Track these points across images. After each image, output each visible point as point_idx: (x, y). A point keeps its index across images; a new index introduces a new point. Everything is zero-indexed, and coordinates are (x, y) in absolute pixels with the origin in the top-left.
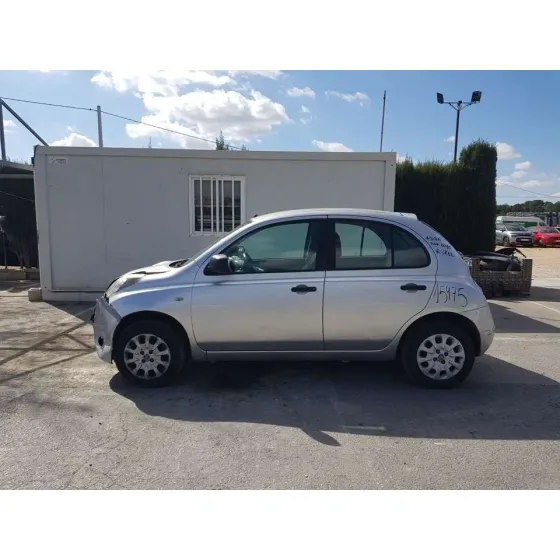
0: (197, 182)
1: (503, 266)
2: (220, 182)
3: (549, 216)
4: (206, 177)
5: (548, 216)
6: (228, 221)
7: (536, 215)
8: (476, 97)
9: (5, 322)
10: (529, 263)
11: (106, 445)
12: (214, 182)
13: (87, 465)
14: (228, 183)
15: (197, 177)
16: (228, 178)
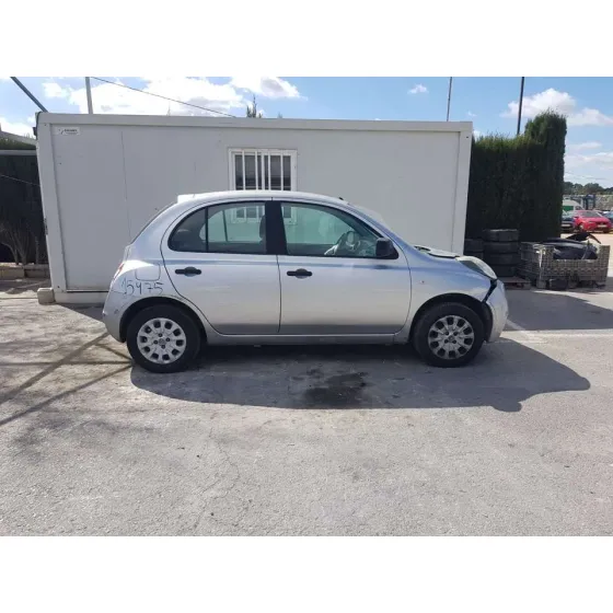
0: (238, 158)
1: (578, 254)
2: (266, 157)
3: (586, 199)
4: (250, 152)
5: (584, 199)
7: (572, 199)
9: (11, 329)
10: (606, 249)
11: (219, 486)
12: (259, 157)
13: (207, 514)
14: (275, 159)
15: (238, 152)
16: (276, 153)
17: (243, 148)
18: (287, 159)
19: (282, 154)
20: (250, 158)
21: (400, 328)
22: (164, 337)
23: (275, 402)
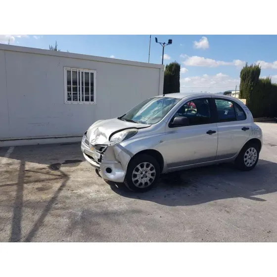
0: (69, 72)
2: (82, 73)
4: (75, 70)
6: (87, 95)
8: (170, 42)
12: (79, 72)
14: (87, 74)
15: (69, 69)
16: (87, 71)
17: (71, 67)
18: (92, 74)
19: (90, 72)
20: (75, 73)
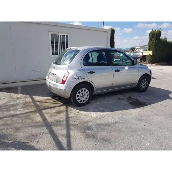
0: (52, 35)
2: (61, 35)
12: (59, 35)
14: (64, 36)
17: (54, 32)
18: (67, 36)
19: (66, 35)
20: (56, 35)
21: (136, 83)
22: (84, 94)
23: (129, 108)
